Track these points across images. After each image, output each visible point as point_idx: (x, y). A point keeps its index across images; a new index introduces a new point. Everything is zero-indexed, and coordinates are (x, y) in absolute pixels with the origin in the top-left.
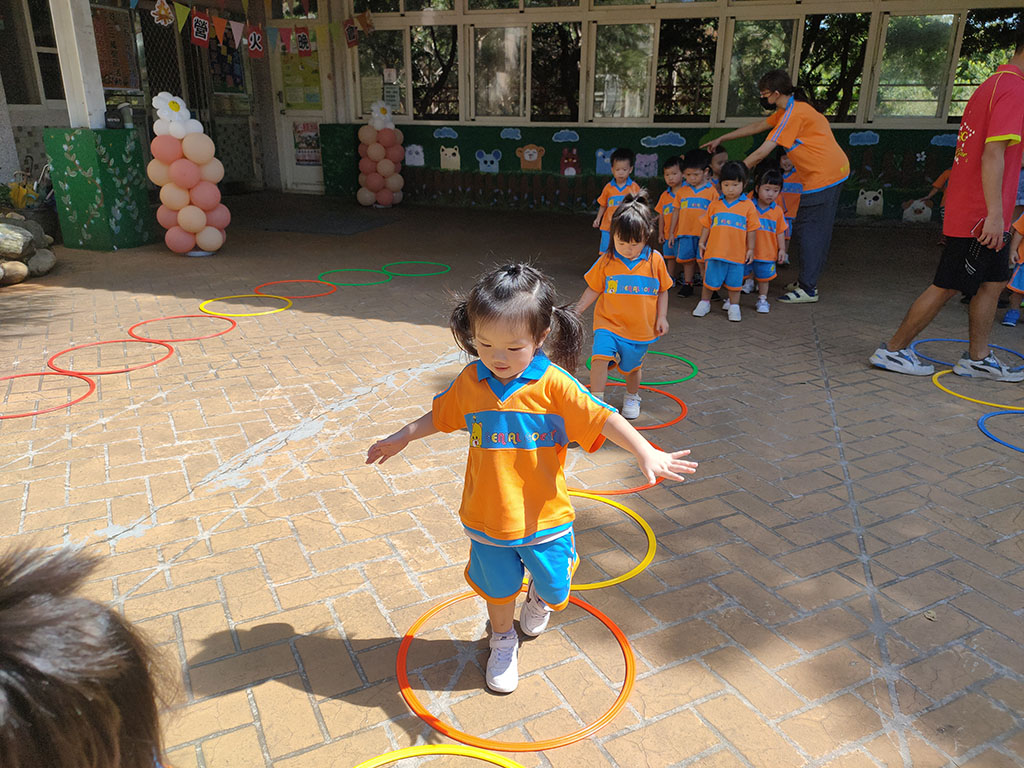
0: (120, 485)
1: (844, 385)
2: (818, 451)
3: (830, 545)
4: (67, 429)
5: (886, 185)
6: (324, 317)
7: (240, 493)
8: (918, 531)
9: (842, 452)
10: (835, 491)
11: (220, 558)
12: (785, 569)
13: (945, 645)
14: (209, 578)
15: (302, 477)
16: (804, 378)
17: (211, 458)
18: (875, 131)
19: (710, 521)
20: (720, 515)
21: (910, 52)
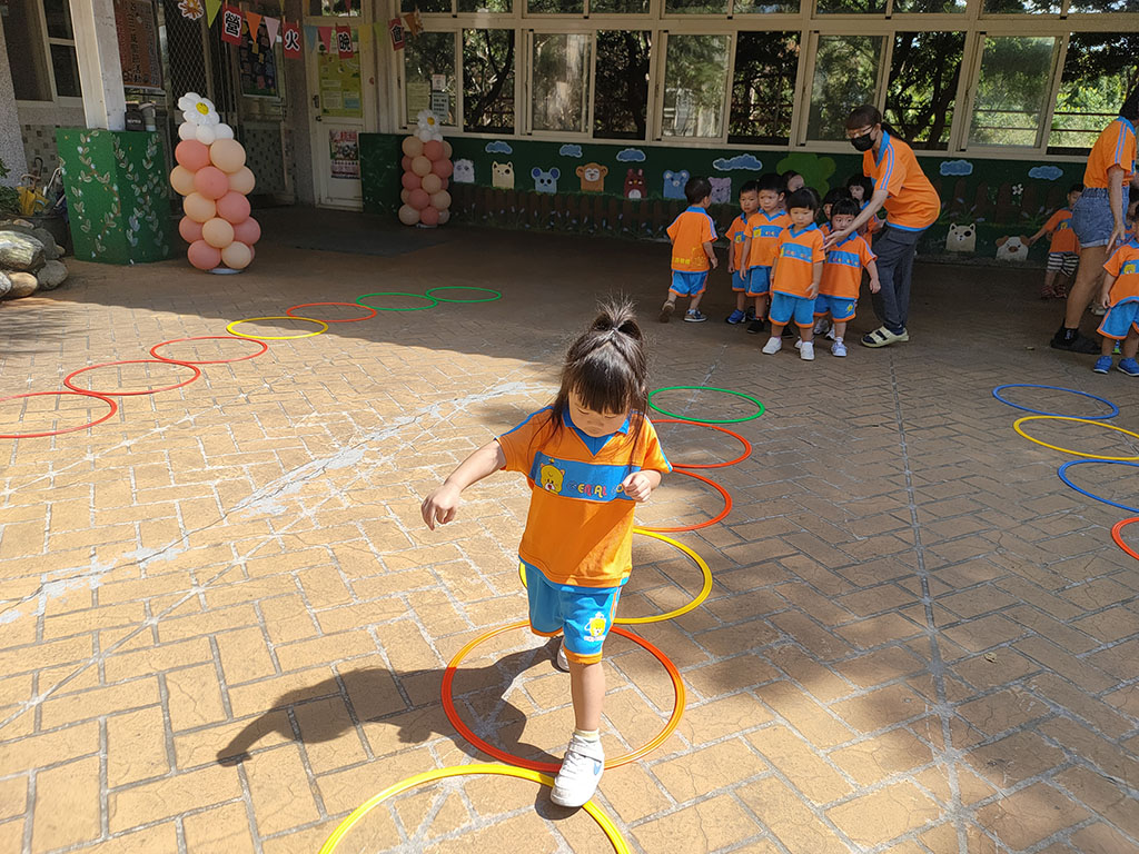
0: (148, 508)
1: (919, 428)
2: (887, 494)
3: (892, 587)
4: (89, 450)
5: (978, 220)
6: (363, 343)
7: (275, 521)
8: (985, 576)
9: (911, 496)
10: (901, 535)
11: (257, 583)
12: (844, 608)
13: (1003, 685)
14: (247, 602)
15: (340, 506)
16: (878, 420)
17: (244, 484)
18: (968, 160)
19: (769, 561)
20: (780, 555)
21: (1009, 76)
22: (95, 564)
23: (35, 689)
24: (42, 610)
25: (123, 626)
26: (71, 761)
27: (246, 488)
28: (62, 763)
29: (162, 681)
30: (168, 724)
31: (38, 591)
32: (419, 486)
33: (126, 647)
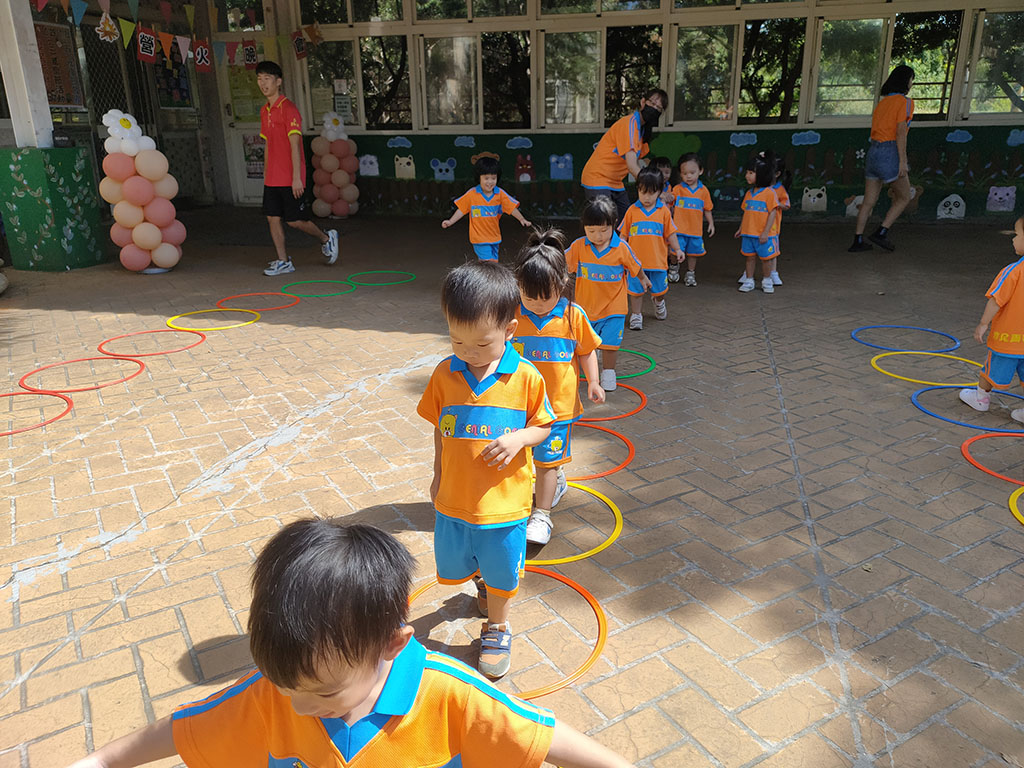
0: (106, 495)
1: (790, 371)
2: (766, 432)
3: (779, 513)
4: (45, 446)
5: (828, 183)
6: (290, 328)
7: (225, 498)
8: (858, 496)
9: (789, 431)
10: (782, 466)
11: (213, 556)
12: (738, 534)
13: (880, 591)
14: (205, 574)
15: (284, 479)
16: (754, 366)
17: (194, 467)
18: (816, 131)
19: (671, 498)
20: (680, 492)
21: (845, 55)
22: (62, 551)
23: (18, 668)
24: (16, 596)
25: (94, 605)
26: (57, 732)
27: (195, 470)
28: (50, 735)
29: (136, 652)
30: (145, 691)
31: (11, 579)
32: (353, 456)
33: (99, 623)
